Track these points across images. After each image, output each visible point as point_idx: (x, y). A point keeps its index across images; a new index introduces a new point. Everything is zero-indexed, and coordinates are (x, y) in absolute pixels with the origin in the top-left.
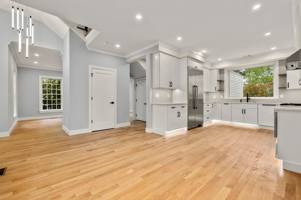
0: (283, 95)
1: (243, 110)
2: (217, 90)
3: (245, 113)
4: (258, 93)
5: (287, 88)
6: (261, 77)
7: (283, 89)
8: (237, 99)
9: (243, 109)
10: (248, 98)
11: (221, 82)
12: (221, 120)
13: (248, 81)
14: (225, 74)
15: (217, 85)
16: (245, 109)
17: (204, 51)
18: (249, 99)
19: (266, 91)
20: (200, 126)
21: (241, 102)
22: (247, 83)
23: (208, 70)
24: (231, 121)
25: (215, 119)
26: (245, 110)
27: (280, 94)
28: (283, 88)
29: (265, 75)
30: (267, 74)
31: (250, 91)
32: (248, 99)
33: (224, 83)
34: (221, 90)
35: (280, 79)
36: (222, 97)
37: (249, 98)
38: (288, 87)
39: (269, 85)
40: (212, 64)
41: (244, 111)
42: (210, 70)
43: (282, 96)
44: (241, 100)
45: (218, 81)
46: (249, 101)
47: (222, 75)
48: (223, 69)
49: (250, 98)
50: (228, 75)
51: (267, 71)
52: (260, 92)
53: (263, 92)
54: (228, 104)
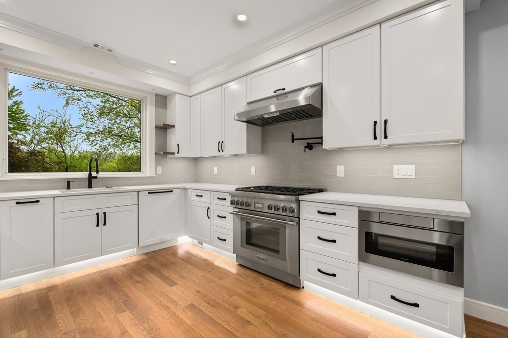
0: (161, 167)
1: (98, 214)
3: (105, 224)
16: (103, 210)
18: (96, 177)
21: (68, 188)
26: (105, 213)
27: (157, 165)
32: (91, 178)
37: (94, 174)
38: (178, 153)
41: (101, 219)
43: (160, 170)
44: (69, 183)
46: (93, 185)
49: (99, 176)
54: (38, 201)
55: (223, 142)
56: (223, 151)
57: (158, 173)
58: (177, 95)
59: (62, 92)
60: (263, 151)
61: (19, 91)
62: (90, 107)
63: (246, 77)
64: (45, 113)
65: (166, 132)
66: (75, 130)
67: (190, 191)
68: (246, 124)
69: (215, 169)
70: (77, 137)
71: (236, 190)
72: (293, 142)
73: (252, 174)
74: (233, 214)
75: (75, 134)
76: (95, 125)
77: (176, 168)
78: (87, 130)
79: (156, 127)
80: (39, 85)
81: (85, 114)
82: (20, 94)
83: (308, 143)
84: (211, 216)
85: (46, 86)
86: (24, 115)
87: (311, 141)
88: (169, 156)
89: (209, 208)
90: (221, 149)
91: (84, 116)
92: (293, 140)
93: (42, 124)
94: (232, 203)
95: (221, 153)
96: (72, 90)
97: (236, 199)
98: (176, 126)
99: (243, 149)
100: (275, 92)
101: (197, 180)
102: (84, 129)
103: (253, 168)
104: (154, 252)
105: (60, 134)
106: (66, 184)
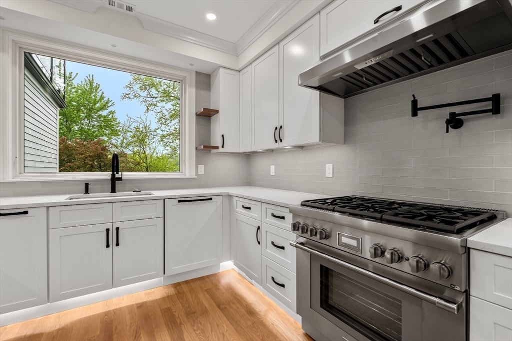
1: (108, 230)
9: (109, 226)
10: (113, 175)
16: (117, 225)
18: (120, 179)
21: (87, 192)
24: (48, 300)
26: (117, 229)
32: (114, 180)
35: (197, 123)
38: (223, 147)
41: (113, 238)
43: (202, 169)
44: (87, 185)
46: (117, 189)
49: (124, 177)
54: (26, 213)
55: (281, 127)
56: (281, 141)
57: (199, 173)
58: (221, 70)
59: (144, 100)
60: (347, 138)
61: (112, 102)
62: (164, 111)
63: (318, 16)
64: (132, 120)
65: (210, 120)
66: (152, 134)
67: (235, 199)
68: (317, 93)
69: (272, 168)
70: (154, 140)
71: (302, 205)
72: (415, 114)
73: (327, 175)
74: (296, 247)
75: (153, 137)
76: (168, 128)
77: (223, 166)
78: (161, 133)
79: (197, 115)
80: (127, 96)
81: (160, 118)
82: (113, 105)
83: (453, 115)
84: (263, 242)
85: (131, 96)
86: (117, 122)
87: (458, 109)
88: (214, 151)
89: (259, 228)
90: (278, 139)
91: (160, 120)
92: (415, 110)
93: (129, 129)
94: (295, 227)
95: (279, 145)
96: (151, 97)
97: (302, 222)
98: (220, 112)
99: (314, 136)
100: (376, 22)
101: (249, 182)
102: (159, 131)
103: (329, 167)
104: (186, 282)
105: (142, 138)
106: (84, 187)
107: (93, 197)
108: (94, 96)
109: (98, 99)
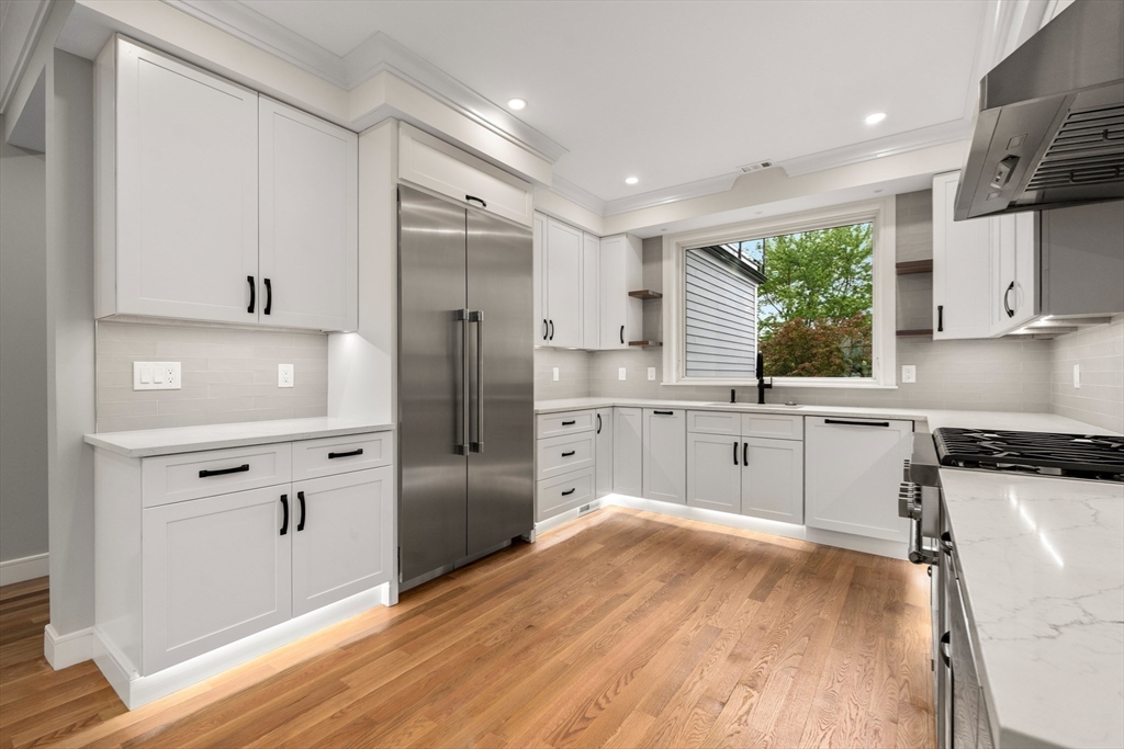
0: (913, 368)
1: (736, 444)
2: (626, 340)
3: (746, 464)
4: (814, 355)
5: (937, 335)
6: (823, 300)
7: (915, 339)
8: (717, 387)
9: (738, 440)
10: (761, 381)
11: (648, 299)
12: (642, 497)
13: (785, 310)
14: (665, 263)
15: (627, 315)
16: (745, 440)
17: (517, 105)
18: (770, 386)
19: (839, 350)
20: (521, 542)
21: (733, 401)
22: (782, 321)
23: (587, 237)
24: (686, 503)
25: (613, 489)
26: (746, 445)
27: (901, 361)
28: (917, 332)
29: (836, 293)
30: (843, 289)
31: (789, 346)
32: (762, 387)
33: (661, 305)
34: (649, 342)
35: (900, 289)
36: (651, 373)
37: (767, 380)
38: (940, 329)
39: (849, 326)
40: (607, 211)
41: (741, 454)
42: (597, 241)
43: (910, 374)
44: (733, 392)
45: (631, 294)
46: (766, 399)
47: (653, 267)
48: (659, 239)
49: (774, 384)
50: (678, 266)
51: (842, 280)
52: (821, 350)
53: (831, 352)
57: (905, 380)
58: (936, 178)
69: (1076, 370)
101: (1050, 405)
106: (730, 394)
107: (738, 406)
108: (856, 230)
109: (864, 233)
